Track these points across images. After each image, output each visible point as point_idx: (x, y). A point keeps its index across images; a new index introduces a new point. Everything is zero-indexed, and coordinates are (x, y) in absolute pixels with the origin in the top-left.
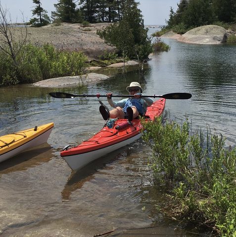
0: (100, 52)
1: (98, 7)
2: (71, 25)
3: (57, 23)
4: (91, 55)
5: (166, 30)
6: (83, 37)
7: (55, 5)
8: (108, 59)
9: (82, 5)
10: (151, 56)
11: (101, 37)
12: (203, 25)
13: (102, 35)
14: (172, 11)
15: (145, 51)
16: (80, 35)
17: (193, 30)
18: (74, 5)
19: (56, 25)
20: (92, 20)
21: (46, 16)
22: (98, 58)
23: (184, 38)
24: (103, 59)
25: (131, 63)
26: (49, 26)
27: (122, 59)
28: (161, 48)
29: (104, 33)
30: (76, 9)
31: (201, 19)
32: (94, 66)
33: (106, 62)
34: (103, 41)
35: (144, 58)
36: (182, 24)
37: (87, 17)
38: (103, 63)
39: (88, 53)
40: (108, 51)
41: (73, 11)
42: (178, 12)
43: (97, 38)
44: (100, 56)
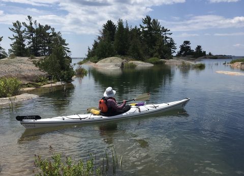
0: (35, 76)
1: (41, 46)
2: (22, 58)
3: (12, 57)
4: (28, 79)
5: (86, 60)
6: (22, 66)
7: (11, 45)
8: (41, 81)
9: (30, 45)
10: (74, 78)
11: (36, 66)
12: (108, 57)
13: (37, 64)
14: (89, 49)
15: (69, 75)
16: (20, 65)
17: (102, 60)
18: (24, 45)
19: (12, 58)
20: (37, 55)
21: (4, 52)
22: (33, 81)
23: (97, 66)
24: (37, 82)
25: (58, 83)
26: (6, 59)
27: (53, 81)
28: (81, 73)
29: (39, 63)
30: (25, 47)
31: (107, 53)
32: (29, 87)
33: (40, 83)
34: (38, 68)
35: (68, 80)
36: (96, 56)
37: (33, 52)
38: (37, 85)
39: (25, 78)
40: (41, 76)
41: (24, 49)
42: (93, 49)
43: (34, 67)
44: (34, 80)
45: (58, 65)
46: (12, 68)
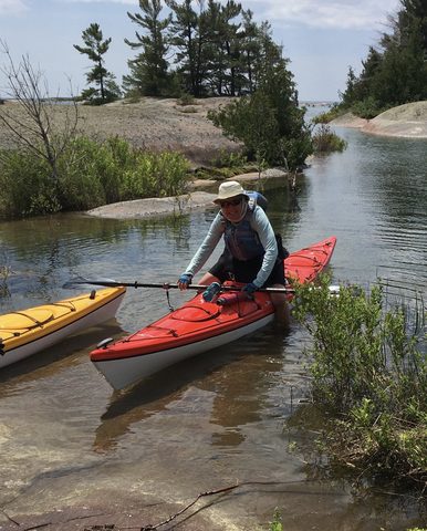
0: (214, 152)
1: (210, 67)
2: (159, 102)
3: (133, 97)
4: (197, 158)
5: (339, 110)
6: (183, 124)
7: (130, 63)
8: (229, 165)
9: (180, 65)
10: (309, 160)
11: (217, 124)
12: (410, 101)
13: (218, 120)
14: (351, 75)
15: (299, 151)
16: (177, 120)
17: (392, 111)
18: (165, 64)
19: (132, 102)
20: (200, 93)
21: (112, 85)
22: (210, 164)
23: (374, 126)
24: (219, 165)
25: (272, 172)
26: (118, 103)
27: (255, 167)
28: (329, 145)
29: (222, 116)
30: (168, 71)
31: (407, 90)
32: (201, 177)
33: (225, 170)
34: (221, 131)
35: (298, 164)
36: (370, 98)
37: (190, 86)
38: (220, 174)
39: (191, 154)
40: (228, 150)
41: (162, 74)
42: (363, 76)
43: (209, 127)
44: (213, 160)
45: (273, 121)
46: (159, 127)
